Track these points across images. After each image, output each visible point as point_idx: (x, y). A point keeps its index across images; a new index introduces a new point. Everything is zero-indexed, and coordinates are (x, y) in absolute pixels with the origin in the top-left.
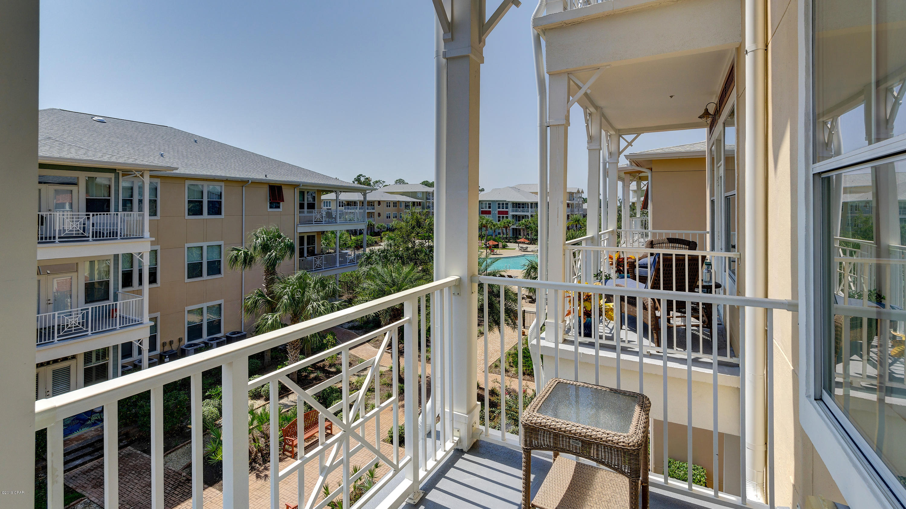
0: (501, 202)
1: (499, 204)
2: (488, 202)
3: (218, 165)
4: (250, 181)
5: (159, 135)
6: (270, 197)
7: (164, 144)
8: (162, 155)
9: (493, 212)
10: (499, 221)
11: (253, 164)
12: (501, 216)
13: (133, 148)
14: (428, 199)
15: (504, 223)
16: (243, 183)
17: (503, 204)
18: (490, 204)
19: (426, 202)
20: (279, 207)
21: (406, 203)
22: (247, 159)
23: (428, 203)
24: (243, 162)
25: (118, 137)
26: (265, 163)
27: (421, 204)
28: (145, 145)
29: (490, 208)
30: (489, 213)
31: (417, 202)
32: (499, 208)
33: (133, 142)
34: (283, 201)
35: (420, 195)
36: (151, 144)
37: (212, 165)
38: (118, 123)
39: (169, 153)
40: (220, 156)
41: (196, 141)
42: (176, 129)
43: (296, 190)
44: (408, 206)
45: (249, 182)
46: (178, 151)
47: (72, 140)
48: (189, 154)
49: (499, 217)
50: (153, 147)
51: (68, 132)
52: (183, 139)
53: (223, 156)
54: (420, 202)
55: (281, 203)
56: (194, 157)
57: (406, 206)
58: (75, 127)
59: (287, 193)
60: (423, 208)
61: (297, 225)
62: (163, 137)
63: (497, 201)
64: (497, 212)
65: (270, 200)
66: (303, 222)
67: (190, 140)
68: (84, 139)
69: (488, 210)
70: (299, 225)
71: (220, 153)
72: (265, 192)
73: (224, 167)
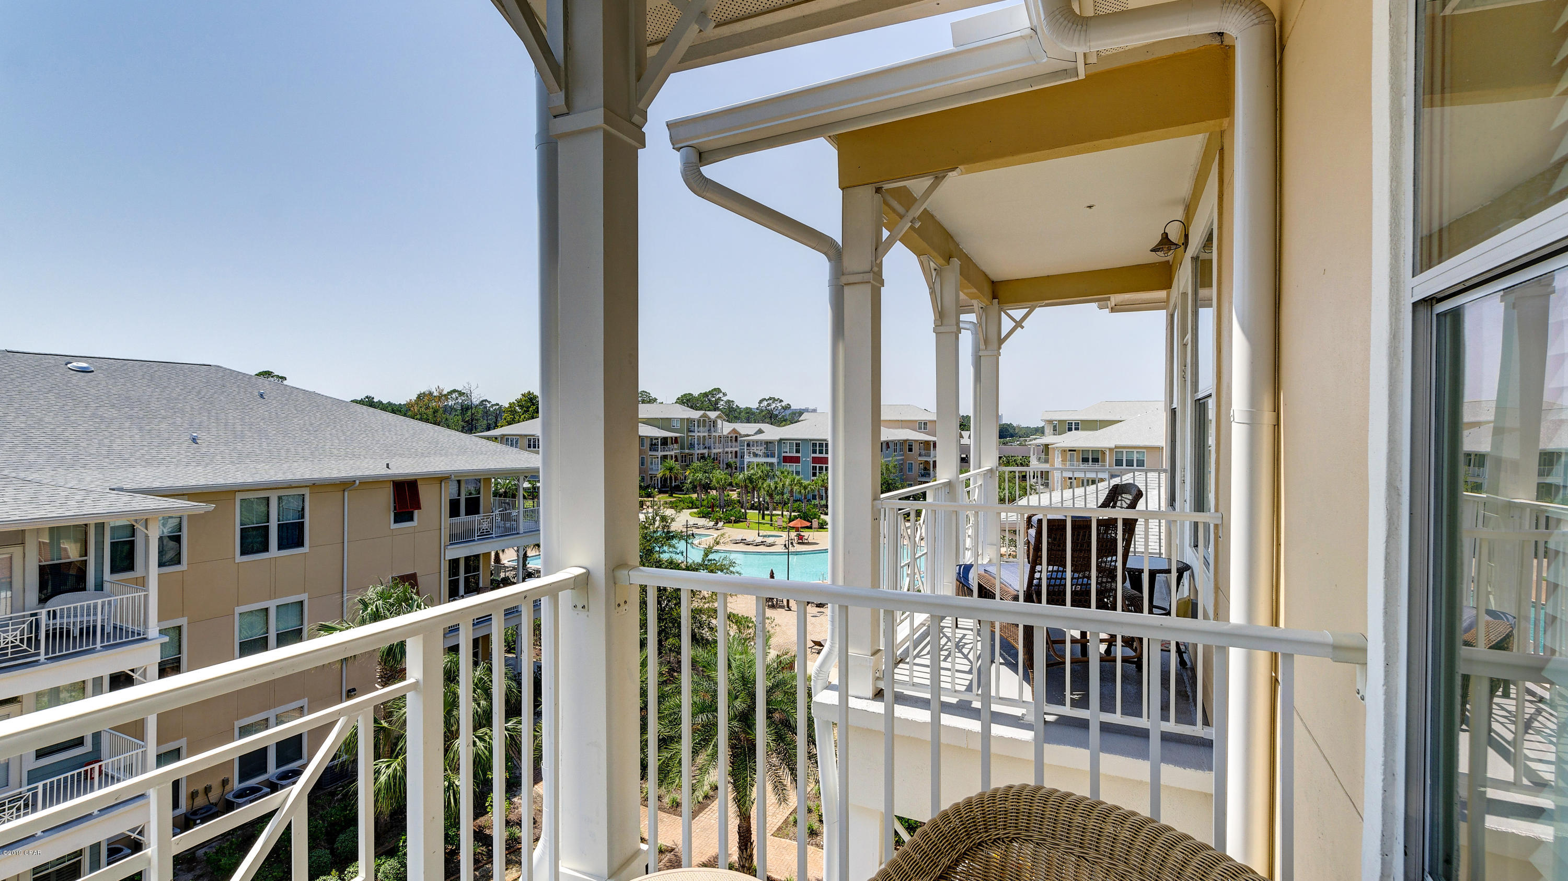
0: (818, 442)
1: (814, 445)
2: (795, 442)
3: (300, 450)
4: (357, 482)
5: (193, 388)
6: (395, 503)
7: (201, 408)
8: (194, 440)
9: (803, 459)
10: (814, 474)
11: (367, 435)
12: (818, 465)
13: (141, 429)
14: (691, 431)
15: (823, 481)
16: (345, 486)
17: (821, 445)
18: (798, 445)
19: (688, 436)
20: (411, 519)
21: (652, 439)
22: (356, 426)
23: (690, 438)
24: (348, 433)
25: (113, 406)
26: (390, 431)
27: (679, 440)
28: (164, 418)
29: (798, 451)
30: (796, 460)
31: (672, 438)
32: (814, 452)
33: (141, 414)
34: (419, 507)
35: (677, 425)
36: (175, 412)
37: (288, 450)
38: (115, 371)
39: (209, 431)
40: (305, 425)
41: (261, 396)
42: (226, 369)
43: (443, 484)
44: (655, 445)
45: (355, 483)
46: (226, 424)
47: (23, 425)
48: (247, 428)
49: (814, 468)
50: (179, 421)
51: (16, 405)
52: (239, 393)
53: (311, 424)
54: (676, 438)
55: (416, 512)
56: (255, 436)
57: (651, 445)
58: (32, 392)
59: (426, 494)
60: (682, 448)
61: (445, 546)
62: (199, 393)
63: (811, 440)
64: (810, 459)
65: (395, 507)
66: (456, 538)
67: (251, 393)
68: (46, 420)
69: (795, 455)
70: (449, 547)
71: (306, 418)
72: (386, 496)
73: (312, 453)
